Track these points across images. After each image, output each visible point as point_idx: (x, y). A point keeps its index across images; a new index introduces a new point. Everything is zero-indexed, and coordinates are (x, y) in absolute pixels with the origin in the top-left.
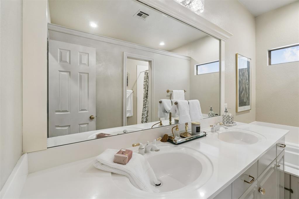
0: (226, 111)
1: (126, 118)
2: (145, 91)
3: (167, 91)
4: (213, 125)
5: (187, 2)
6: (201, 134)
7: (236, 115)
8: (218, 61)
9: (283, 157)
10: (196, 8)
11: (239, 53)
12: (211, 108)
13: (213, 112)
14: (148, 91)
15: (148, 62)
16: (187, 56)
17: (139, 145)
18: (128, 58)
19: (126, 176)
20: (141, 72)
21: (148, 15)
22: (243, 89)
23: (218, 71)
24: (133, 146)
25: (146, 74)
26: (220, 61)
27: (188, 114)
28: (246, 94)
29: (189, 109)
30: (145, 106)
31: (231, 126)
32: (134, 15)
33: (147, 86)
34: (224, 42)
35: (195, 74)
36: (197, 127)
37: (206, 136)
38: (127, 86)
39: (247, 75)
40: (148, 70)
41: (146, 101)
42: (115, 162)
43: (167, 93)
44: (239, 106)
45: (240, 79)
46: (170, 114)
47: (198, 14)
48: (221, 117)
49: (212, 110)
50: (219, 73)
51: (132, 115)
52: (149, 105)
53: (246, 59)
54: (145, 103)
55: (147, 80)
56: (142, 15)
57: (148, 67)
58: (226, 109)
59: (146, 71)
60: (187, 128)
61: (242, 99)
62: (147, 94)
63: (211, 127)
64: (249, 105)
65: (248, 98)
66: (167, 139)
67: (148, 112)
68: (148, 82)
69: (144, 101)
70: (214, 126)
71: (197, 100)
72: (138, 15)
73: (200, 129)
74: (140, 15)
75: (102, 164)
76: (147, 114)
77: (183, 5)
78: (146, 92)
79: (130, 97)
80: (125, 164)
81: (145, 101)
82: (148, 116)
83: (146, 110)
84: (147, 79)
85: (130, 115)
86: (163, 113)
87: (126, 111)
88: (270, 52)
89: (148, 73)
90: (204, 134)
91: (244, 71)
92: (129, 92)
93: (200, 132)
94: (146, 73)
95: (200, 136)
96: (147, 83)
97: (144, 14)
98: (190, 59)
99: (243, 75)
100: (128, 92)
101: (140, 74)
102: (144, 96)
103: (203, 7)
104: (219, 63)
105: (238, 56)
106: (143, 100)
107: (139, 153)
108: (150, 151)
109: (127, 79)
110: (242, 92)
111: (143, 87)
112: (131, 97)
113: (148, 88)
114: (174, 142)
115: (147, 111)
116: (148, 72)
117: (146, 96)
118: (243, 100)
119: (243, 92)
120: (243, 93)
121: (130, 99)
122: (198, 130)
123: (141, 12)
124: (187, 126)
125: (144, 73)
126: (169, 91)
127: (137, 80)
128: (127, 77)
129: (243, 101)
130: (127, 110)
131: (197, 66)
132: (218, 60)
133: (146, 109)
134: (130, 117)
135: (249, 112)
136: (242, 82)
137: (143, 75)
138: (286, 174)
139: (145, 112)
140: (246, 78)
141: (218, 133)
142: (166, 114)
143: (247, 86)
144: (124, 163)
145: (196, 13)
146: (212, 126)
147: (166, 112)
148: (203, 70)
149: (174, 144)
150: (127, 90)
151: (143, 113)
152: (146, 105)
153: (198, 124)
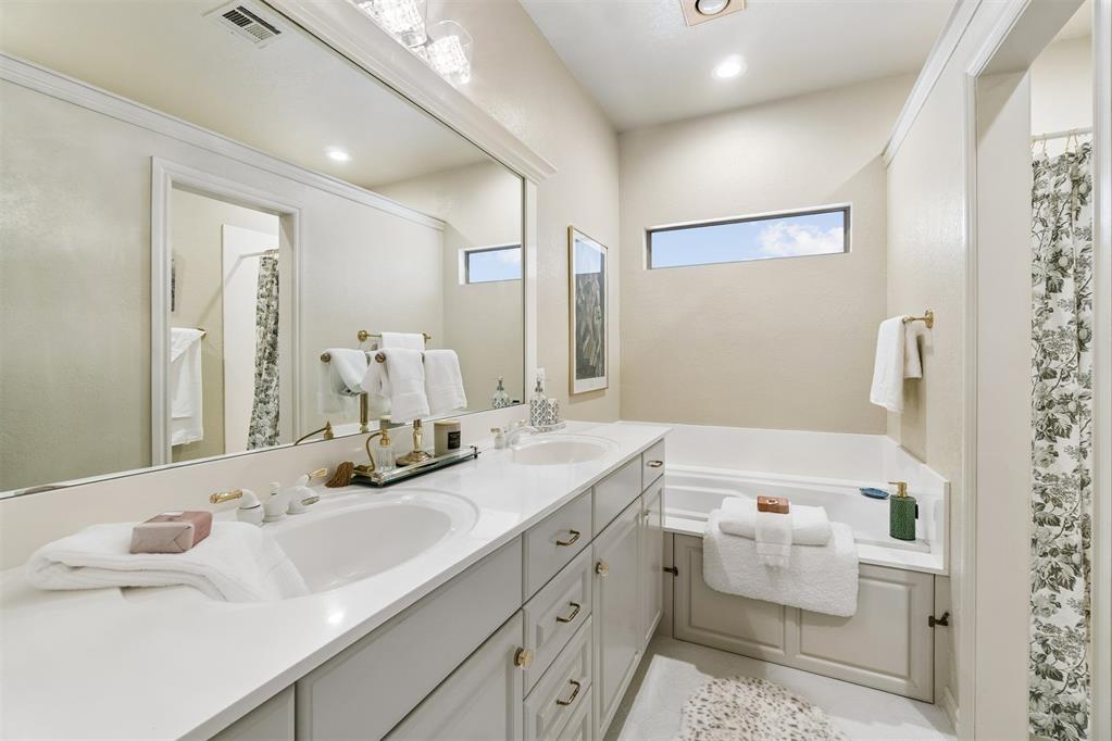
0: (539, 390)
1: (170, 451)
2: (265, 335)
3: (360, 337)
4: (501, 428)
5: (418, 38)
6: (462, 452)
7: (570, 403)
8: (519, 246)
9: (660, 492)
10: (447, 63)
11: (575, 225)
12: (500, 382)
13: (505, 395)
14: (275, 332)
15: (277, 218)
16: (434, 214)
17: (239, 495)
18: (176, 185)
19: (190, 586)
20: (242, 257)
21: (277, 32)
22: (587, 329)
23: (520, 276)
24: (215, 499)
25: (270, 266)
26: (523, 246)
27: (420, 391)
28: (595, 344)
29: (423, 378)
30: (263, 395)
31: (551, 429)
32: (211, 11)
33: (272, 316)
34: (535, 187)
35: (462, 281)
36: (450, 434)
37: (476, 456)
38: (173, 310)
39: (598, 292)
40: (276, 251)
41: (269, 374)
42: (133, 552)
43: (359, 342)
44: (577, 378)
45: (580, 301)
46: (364, 397)
47: (453, 85)
48: (526, 407)
49: (502, 389)
50: (520, 283)
51: (201, 439)
52: (282, 389)
53: (598, 248)
54: (265, 381)
55: (274, 293)
56: (249, 22)
57: (277, 238)
58: (539, 383)
59: (269, 252)
60: (419, 437)
61: (585, 357)
62: (274, 346)
63: (496, 434)
64: (603, 375)
65: (601, 356)
66: (352, 476)
67: (277, 417)
68: (277, 298)
69: (260, 375)
70: (502, 430)
71: (452, 352)
72: (226, 16)
73: (459, 437)
74: (238, 17)
75: (76, 568)
76: (275, 426)
77: (404, 45)
78: (269, 337)
79: (187, 357)
80: (184, 551)
81: (264, 376)
82: (277, 434)
83: (268, 413)
84: (275, 287)
85: (192, 439)
86: (336, 395)
87: (169, 420)
88: (649, 233)
89: (276, 262)
90: (472, 451)
91: (590, 280)
92: (182, 337)
93: (459, 446)
94: (269, 262)
95: (461, 457)
96: (274, 303)
97: (255, 22)
98: (444, 228)
99: (587, 289)
100: (178, 334)
101: (237, 264)
102: (260, 354)
103: (469, 67)
104: (519, 250)
105: (575, 235)
106: (254, 370)
107: (239, 520)
108: (285, 515)
109: (173, 281)
110: (584, 339)
111: (255, 319)
112: (192, 360)
113: (276, 323)
114: (374, 480)
115: (273, 414)
116: (276, 256)
117: (270, 355)
118: (588, 360)
119: (588, 338)
120: (586, 342)
121: (185, 368)
122: (453, 440)
123: (241, 8)
124: (420, 429)
125: (257, 261)
126: (366, 336)
127: (221, 290)
128: (173, 270)
129: (587, 366)
130: (174, 415)
131: (467, 254)
132: (519, 243)
133: (271, 406)
134: (187, 446)
135: (604, 395)
136: (585, 309)
137: (252, 271)
138: (666, 533)
139: (267, 421)
140: (594, 299)
141: (514, 450)
142: (348, 398)
143: (598, 322)
144: (177, 548)
145: (448, 79)
146: (498, 430)
147: (349, 391)
148: (482, 269)
149: (375, 485)
150: (173, 329)
151: (254, 423)
152: (270, 392)
153: (454, 424)
